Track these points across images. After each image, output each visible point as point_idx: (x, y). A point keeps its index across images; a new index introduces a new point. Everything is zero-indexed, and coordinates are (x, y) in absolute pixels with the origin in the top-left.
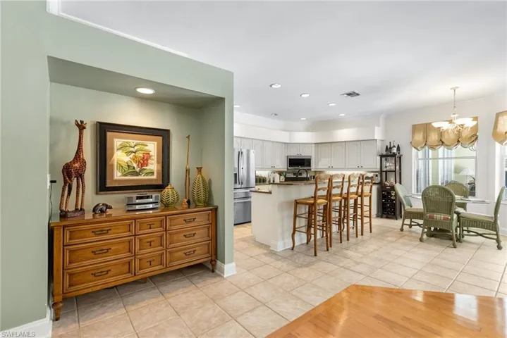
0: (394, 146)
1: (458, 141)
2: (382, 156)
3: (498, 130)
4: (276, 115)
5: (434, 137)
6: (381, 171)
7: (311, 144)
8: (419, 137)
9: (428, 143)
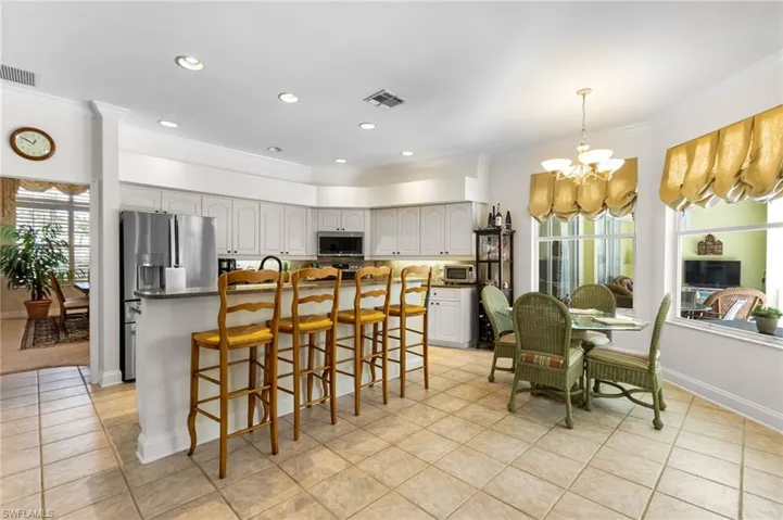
0: (499, 214)
1: (604, 204)
2: (479, 233)
3: (669, 182)
4: (279, 150)
5: (565, 198)
6: (478, 261)
7: (363, 209)
8: (542, 197)
9: (555, 208)
